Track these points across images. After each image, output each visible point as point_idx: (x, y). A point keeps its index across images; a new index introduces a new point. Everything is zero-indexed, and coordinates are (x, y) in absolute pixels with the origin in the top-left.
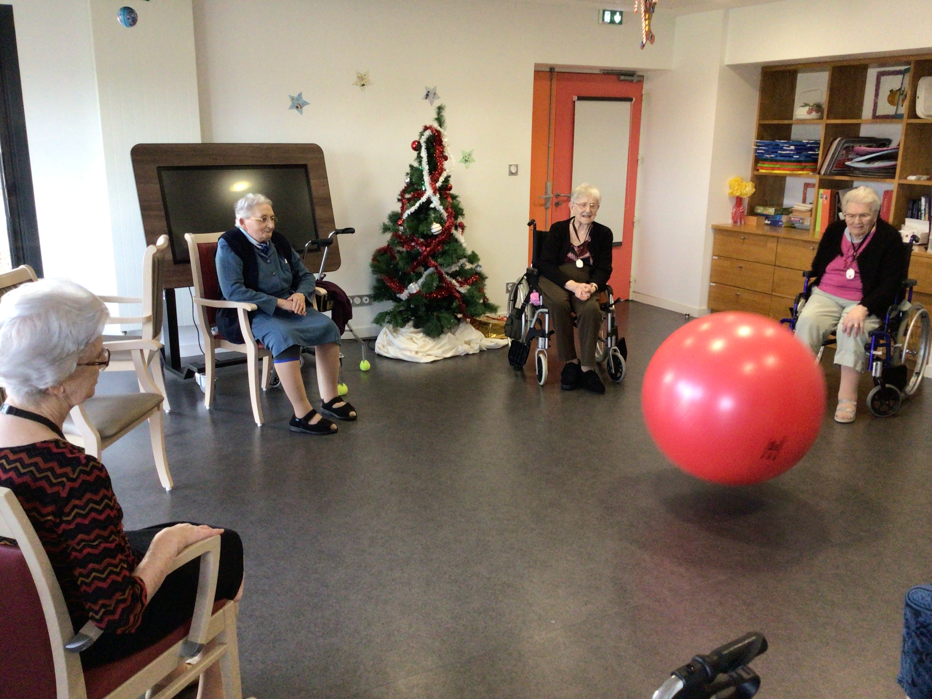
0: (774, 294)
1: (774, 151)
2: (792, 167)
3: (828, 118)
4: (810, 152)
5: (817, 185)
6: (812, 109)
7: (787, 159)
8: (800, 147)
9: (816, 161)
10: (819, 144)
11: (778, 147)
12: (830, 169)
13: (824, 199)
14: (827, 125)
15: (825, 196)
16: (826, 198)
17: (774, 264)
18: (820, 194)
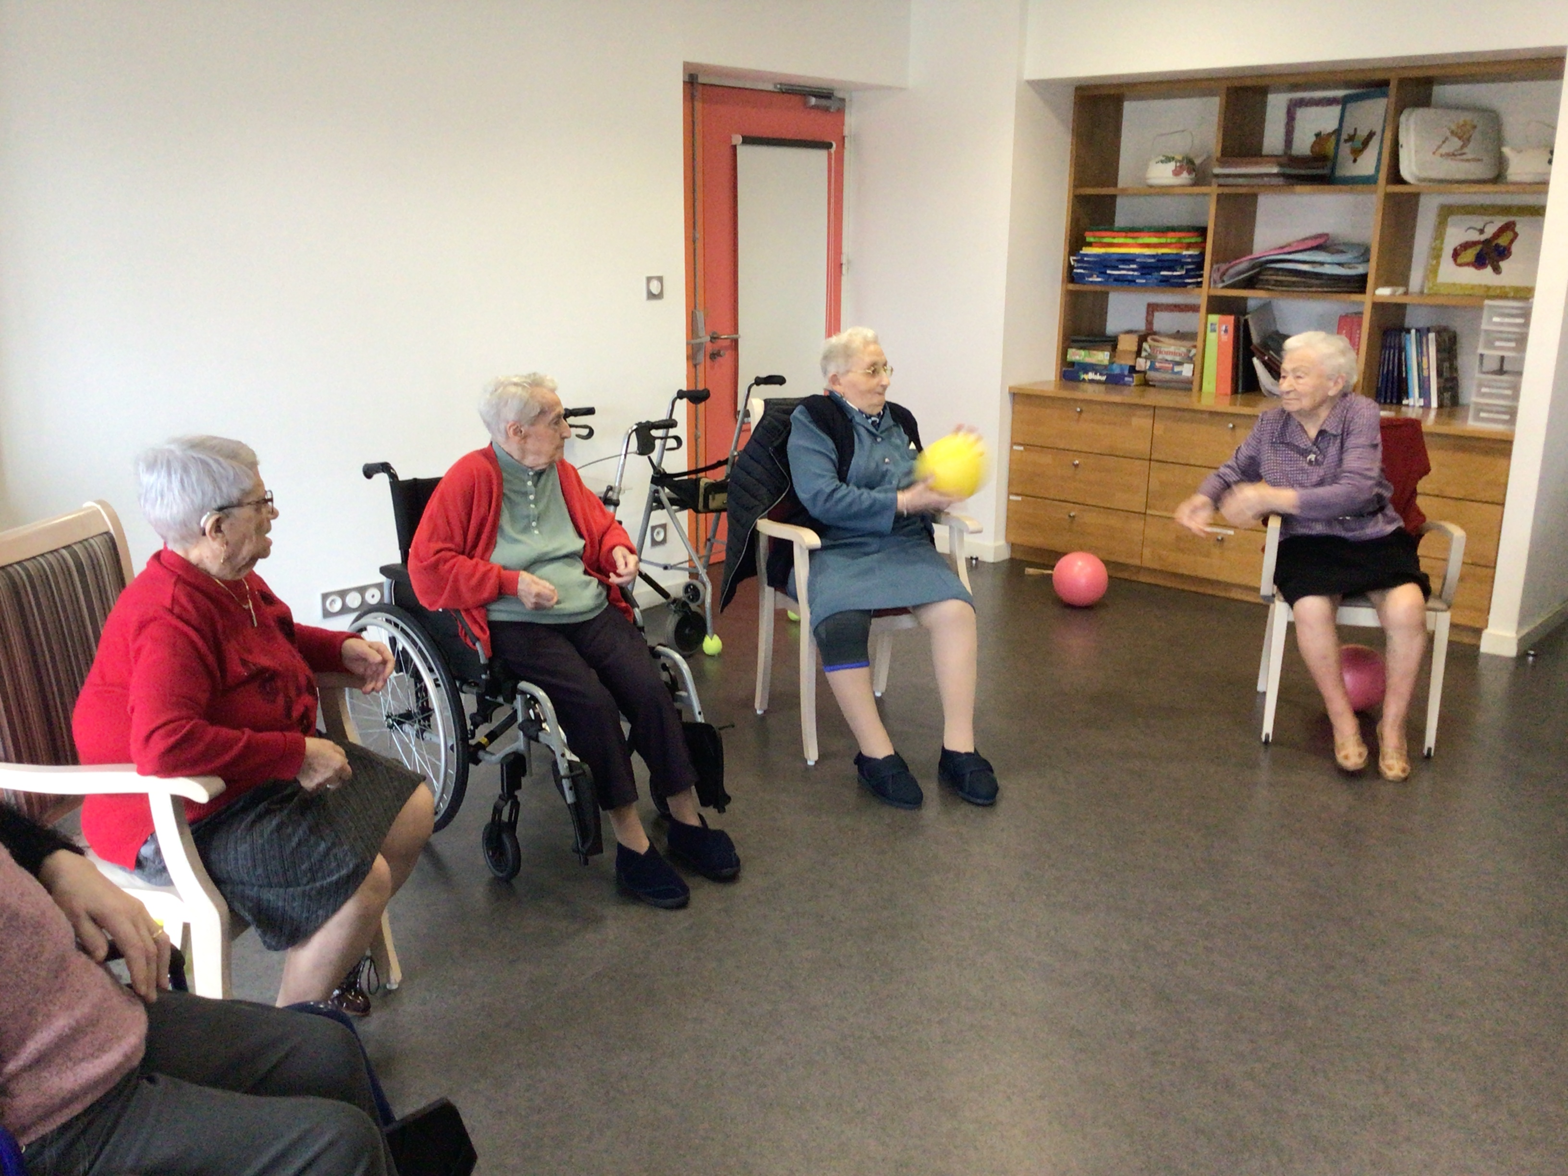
0: (1149, 512)
5: (1203, 308)
6: (1181, 167)
10: (1204, 231)
13: (1222, 333)
14: (1218, 195)
15: (1223, 328)
16: (1226, 331)
17: (1148, 457)
18: (1212, 324)
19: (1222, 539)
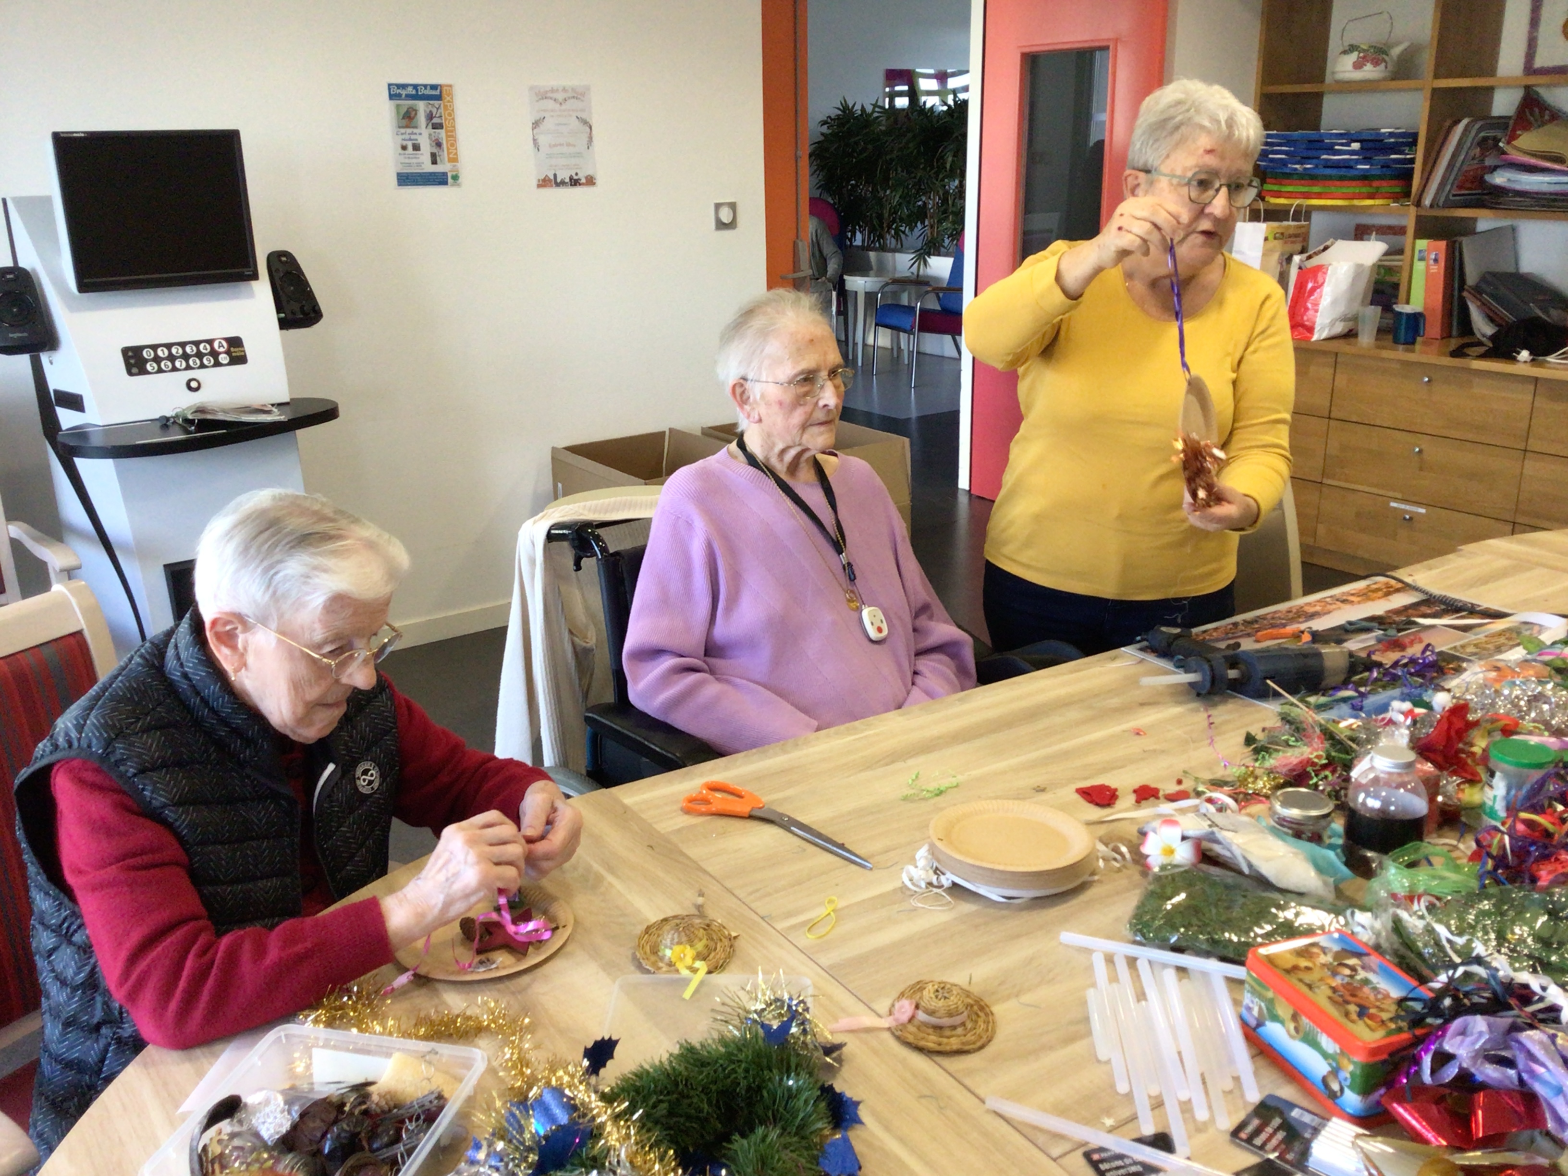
0: (1325, 481)
1: (1311, 153)
2: (1351, 190)
3: (1436, 76)
4: (1393, 156)
5: (1411, 231)
6: (1365, 58)
7: (1343, 172)
8: (1371, 145)
9: (1406, 176)
10: (1415, 136)
11: (1317, 145)
12: (1445, 194)
13: (1432, 262)
14: (1435, 91)
15: (1433, 256)
16: (1436, 260)
17: (1327, 415)
18: (1420, 251)
19: (1411, 519)
